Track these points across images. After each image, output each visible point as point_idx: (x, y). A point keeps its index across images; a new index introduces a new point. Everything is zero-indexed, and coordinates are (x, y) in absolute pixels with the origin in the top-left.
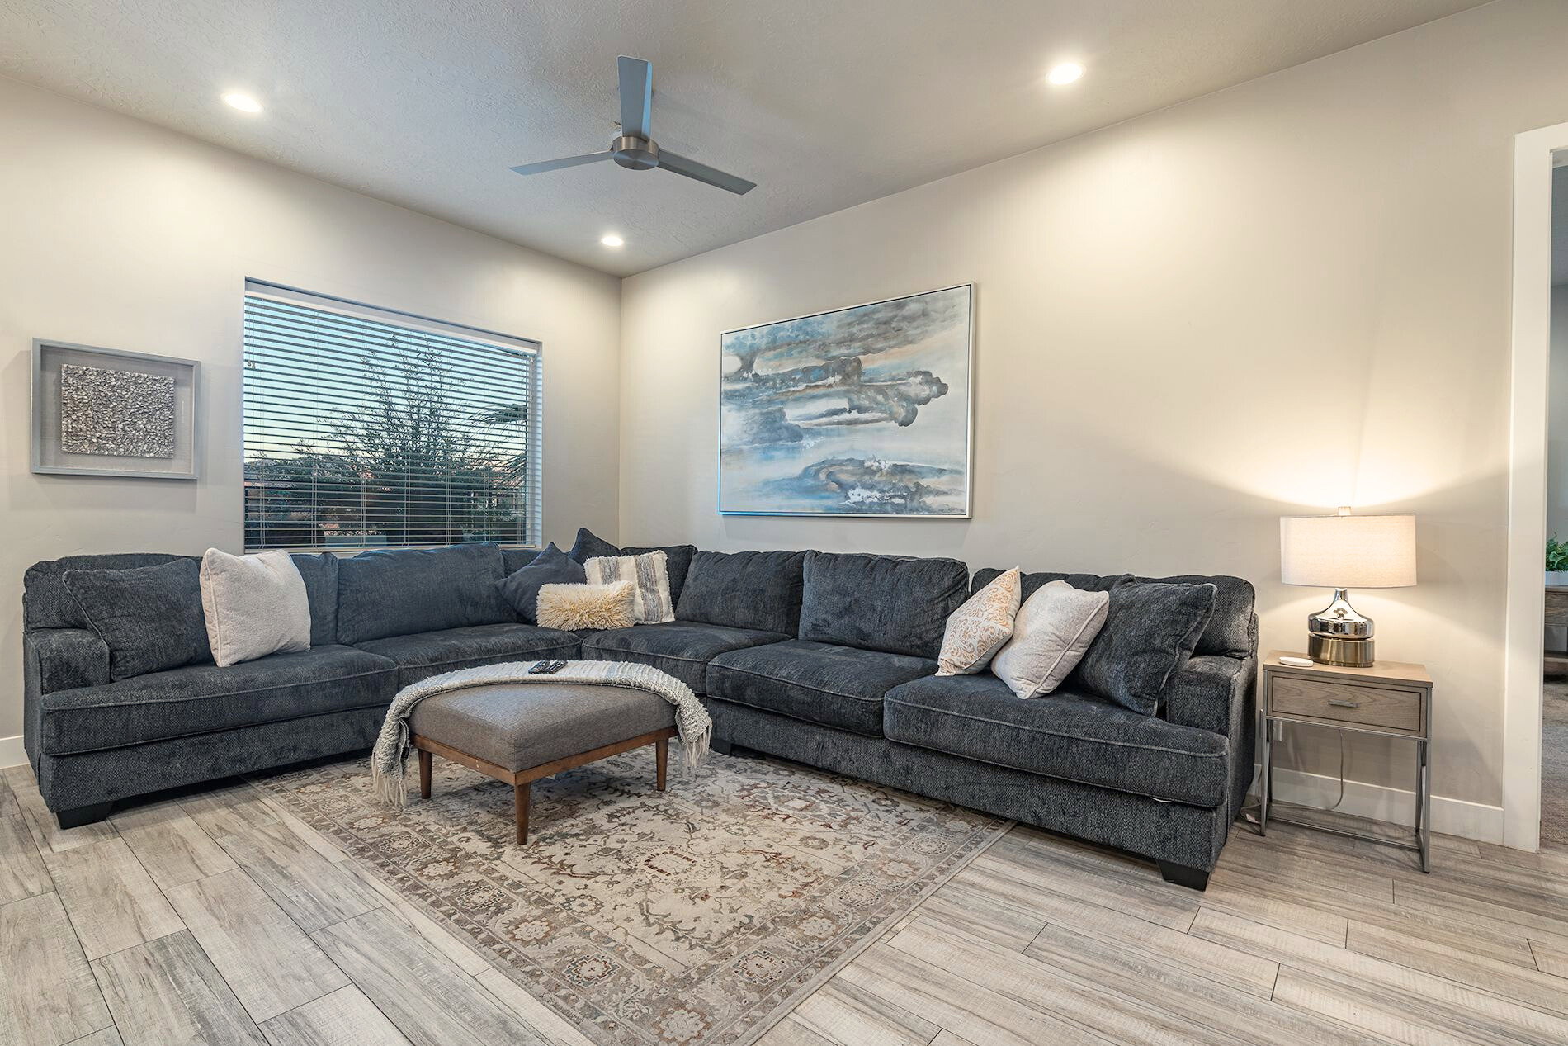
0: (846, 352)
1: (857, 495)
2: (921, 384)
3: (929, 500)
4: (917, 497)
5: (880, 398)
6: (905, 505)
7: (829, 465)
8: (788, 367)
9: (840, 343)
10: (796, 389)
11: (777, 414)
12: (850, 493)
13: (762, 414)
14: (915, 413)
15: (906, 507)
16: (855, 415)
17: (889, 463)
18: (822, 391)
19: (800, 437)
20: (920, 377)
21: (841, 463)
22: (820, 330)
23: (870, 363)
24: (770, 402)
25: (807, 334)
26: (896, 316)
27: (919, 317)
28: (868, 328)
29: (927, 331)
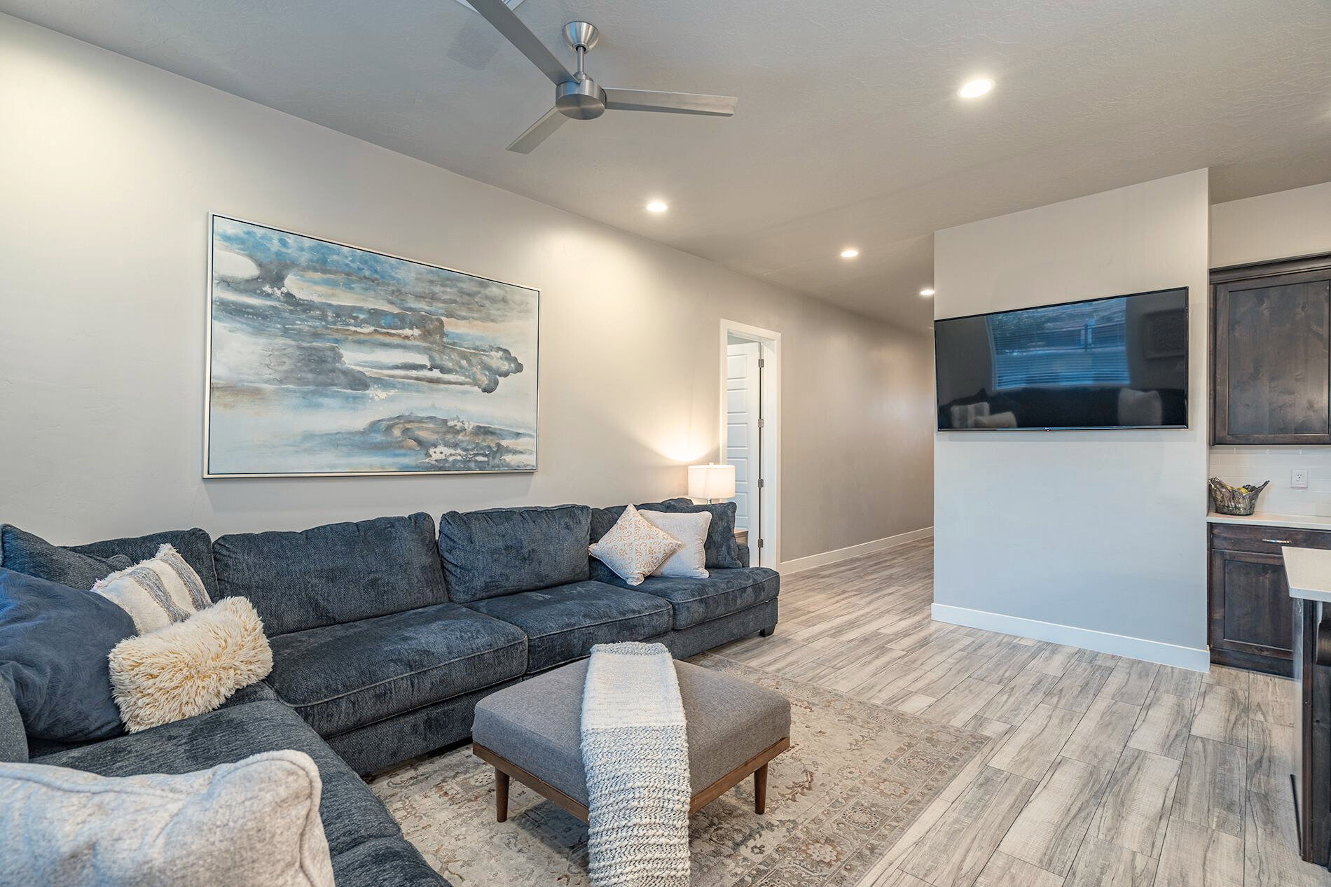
0: (427, 308)
1: (438, 453)
2: (501, 358)
3: (509, 458)
4: (498, 455)
5: (464, 363)
6: (488, 463)
7: (405, 422)
8: (345, 299)
9: (420, 297)
10: (359, 329)
11: (329, 353)
12: (431, 451)
13: (300, 348)
14: (497, 383)
15: (488, 464)
16: (436, 373)
17: (473, 424)
18: (396, 341)
19: (366, 387)
20: (501, 353)
21: (421, 420)
22: (393, 274)
23: (451, 326)
24: (316, 335)
25: (376, 272)
26: (479, 293)
27: (499, 301)
28: (451, 293)
29: (506, 316)
